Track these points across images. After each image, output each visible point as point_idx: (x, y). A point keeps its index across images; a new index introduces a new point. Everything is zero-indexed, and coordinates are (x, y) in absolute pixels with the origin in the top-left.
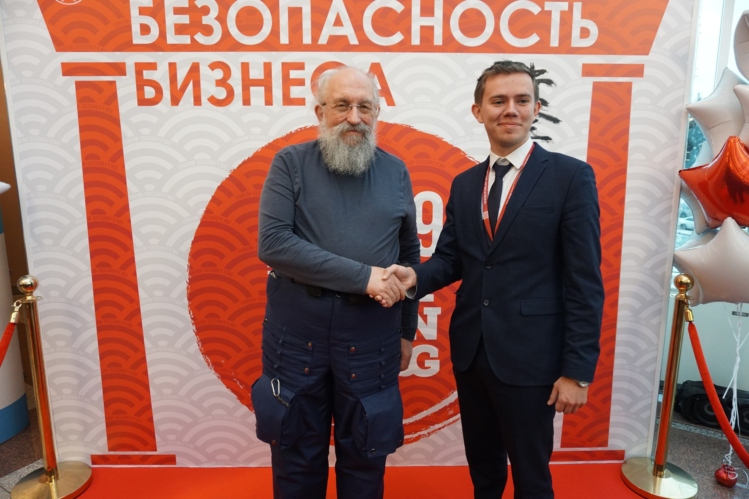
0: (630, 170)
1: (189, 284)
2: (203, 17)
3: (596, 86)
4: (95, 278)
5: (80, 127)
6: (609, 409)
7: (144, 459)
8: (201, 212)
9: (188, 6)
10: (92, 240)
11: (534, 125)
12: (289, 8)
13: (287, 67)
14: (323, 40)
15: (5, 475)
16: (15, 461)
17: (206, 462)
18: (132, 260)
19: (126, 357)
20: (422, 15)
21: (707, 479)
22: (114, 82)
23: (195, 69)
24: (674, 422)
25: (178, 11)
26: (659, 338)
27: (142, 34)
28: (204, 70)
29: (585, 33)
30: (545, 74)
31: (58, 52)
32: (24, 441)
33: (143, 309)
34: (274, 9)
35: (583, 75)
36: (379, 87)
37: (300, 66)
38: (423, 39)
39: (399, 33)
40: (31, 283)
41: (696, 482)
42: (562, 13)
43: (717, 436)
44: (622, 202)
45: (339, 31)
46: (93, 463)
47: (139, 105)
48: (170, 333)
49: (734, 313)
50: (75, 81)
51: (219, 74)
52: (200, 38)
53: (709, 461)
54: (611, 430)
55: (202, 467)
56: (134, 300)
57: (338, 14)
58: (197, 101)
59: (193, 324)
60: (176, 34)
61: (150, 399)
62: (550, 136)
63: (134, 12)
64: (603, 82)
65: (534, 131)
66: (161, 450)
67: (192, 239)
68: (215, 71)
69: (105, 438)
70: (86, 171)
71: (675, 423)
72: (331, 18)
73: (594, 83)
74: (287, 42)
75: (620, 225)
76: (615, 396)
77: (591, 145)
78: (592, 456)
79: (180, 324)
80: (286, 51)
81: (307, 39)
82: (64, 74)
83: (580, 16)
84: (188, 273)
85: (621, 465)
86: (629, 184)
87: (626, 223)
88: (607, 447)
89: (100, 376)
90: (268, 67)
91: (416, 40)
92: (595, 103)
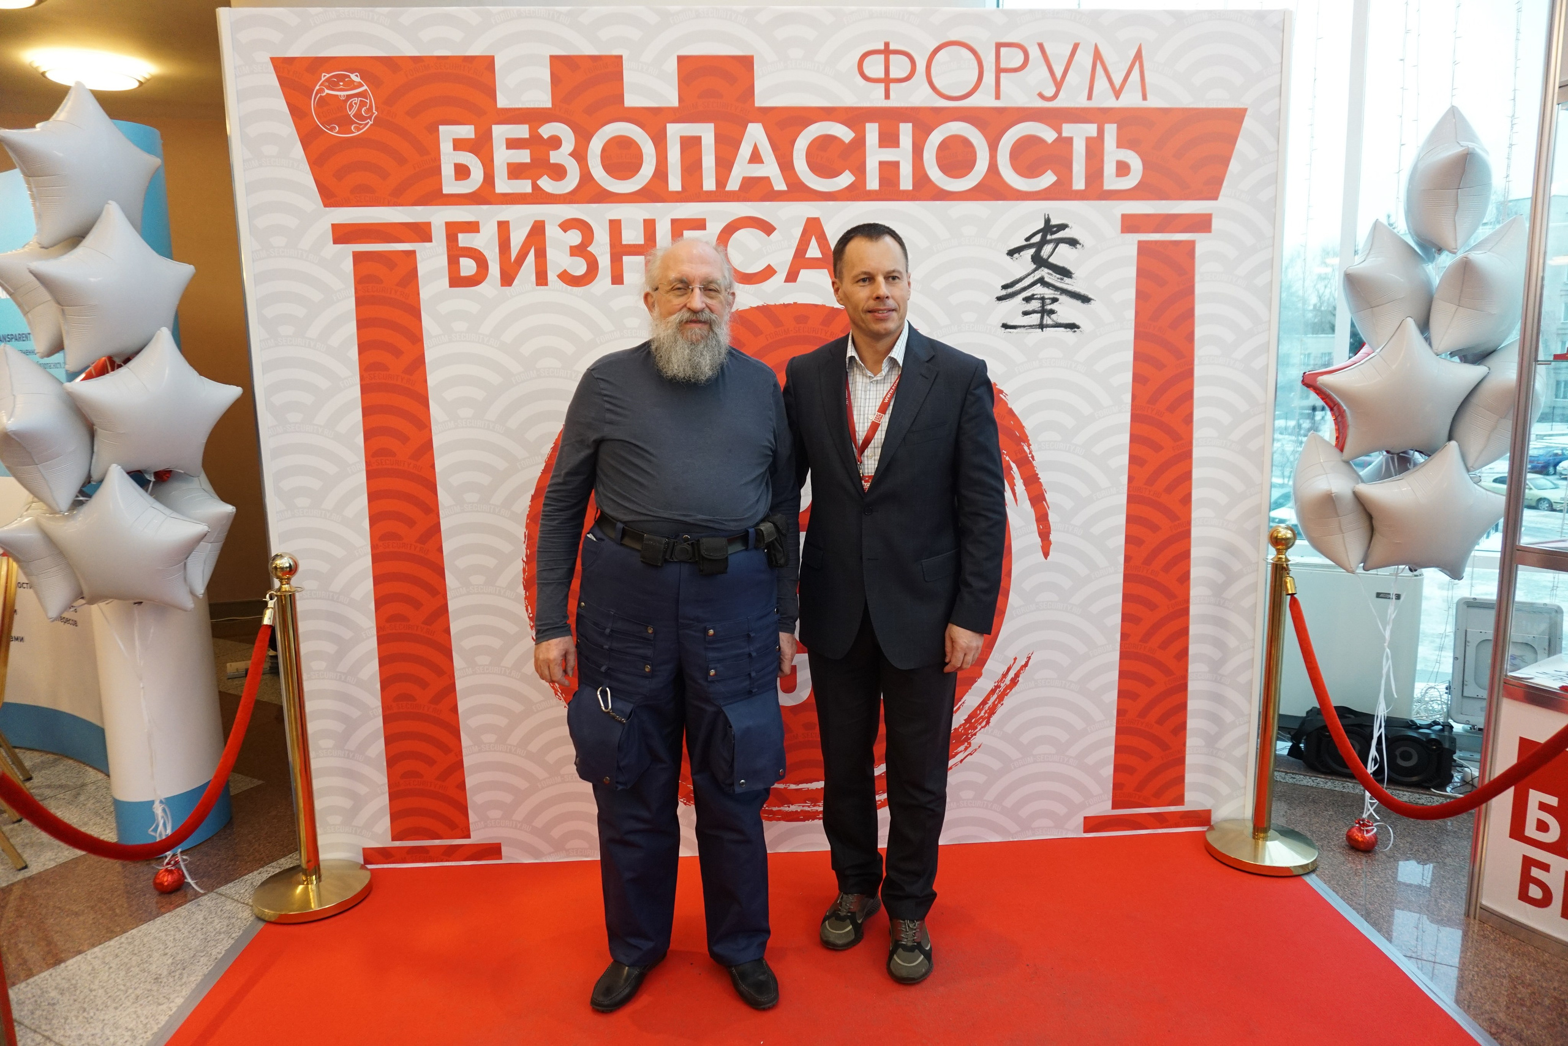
0: (1199, 371)
1: (526, 563)
2: (552, 153)
3: (1142, 247)
4: (376, 558)
5: (358, 322)
6: (1184, 744)
7: (450, 853)
8: (547, 449)
9: (528, 136)
10: (372, 497)
11: (1054, 307)
12: (682, 138)
13: (679, 227)
14: (733, 184)
15: (227, 882)
16: (233, 865)
17: (550, 854)
18: (436, 528)
19: (423, 684)
20: (881, 146)
21: (1334, 845)
22: (414, 252)
23: (538, 230)
24: (1293, 774)
25: (513, 144)
26: (1255, 630)
27: (456, 180)
28: (552, 232)
29: (1123, 169)
30: (1067, 229)
31: (327, 209)
32: (235, 839)
33: (452, 605)
34: (660, 141)
35: (1123, 232)
36: (820, 256)
37: (699, 224)
38: (882, 181)
39: (847, 172)
40: (290, 564)
41: (1319, 849)
42: (1089, 140)
43: (1357, 791)
44: (1189, 419)
45: (757, 171)
46: (367, 861)
47: (450, 286)
48: (496, 643)
49: (1378, 595)
50: (353, 252)
51: (575, 237)
52: (546, 184)
53: (1341, 823)
54: (1189, 778)
55: (545, 861)
56: (438, 591)
57: (755, 147)
58: (542, 279)
59: (532, 627)
60: (509, 178)
61: (461, 752)
62: (1077, 323)
63: (446, 147)
64: (1152, 242)
65: (1053, 316)
66: (478, 836)
67: (532, 492)
68: (569, 232)
69: (387, 820)
70: (365, 389)
71: (1294, 776)
72: (745, 151)
73: (1140, 242)
74: (679, 189)
75: (1186, 455)
76: (1191, 724)
77: (1138, 335)
78: (1161, 820)
79: (512, 629)
80: (677, 201)
81: (709, 184)
82: (336, 241)
83: (1114, 144)
84: (524, 546)
85: (1204, 832)
86: (1198, 393)
87: (1197, 453)
88: (1183, 805)
89: (381, 719)
90: (650, 226)
91: (873, 183)
92: (1141, 273)
